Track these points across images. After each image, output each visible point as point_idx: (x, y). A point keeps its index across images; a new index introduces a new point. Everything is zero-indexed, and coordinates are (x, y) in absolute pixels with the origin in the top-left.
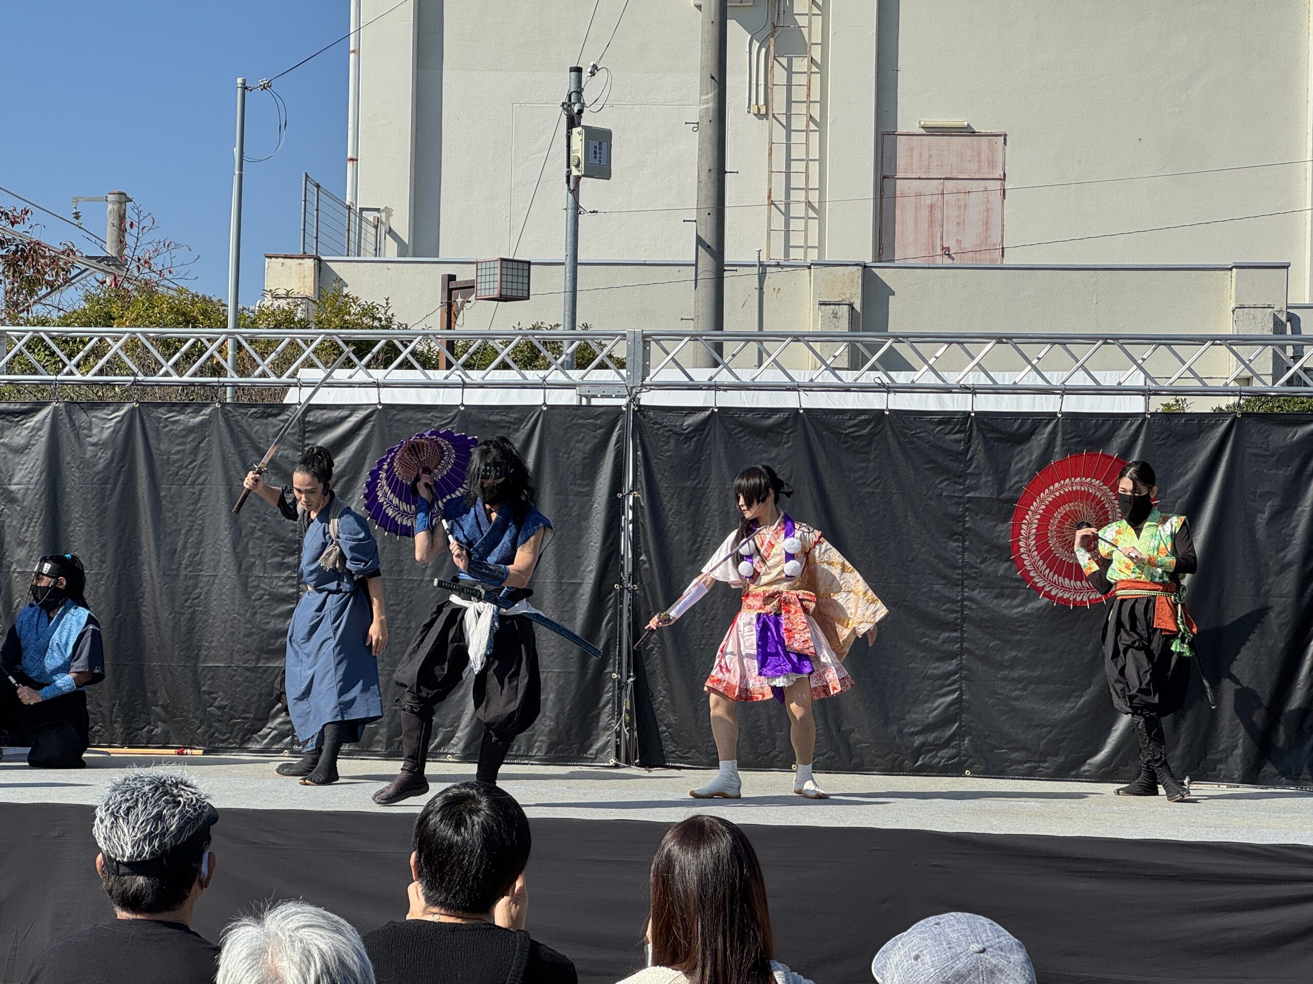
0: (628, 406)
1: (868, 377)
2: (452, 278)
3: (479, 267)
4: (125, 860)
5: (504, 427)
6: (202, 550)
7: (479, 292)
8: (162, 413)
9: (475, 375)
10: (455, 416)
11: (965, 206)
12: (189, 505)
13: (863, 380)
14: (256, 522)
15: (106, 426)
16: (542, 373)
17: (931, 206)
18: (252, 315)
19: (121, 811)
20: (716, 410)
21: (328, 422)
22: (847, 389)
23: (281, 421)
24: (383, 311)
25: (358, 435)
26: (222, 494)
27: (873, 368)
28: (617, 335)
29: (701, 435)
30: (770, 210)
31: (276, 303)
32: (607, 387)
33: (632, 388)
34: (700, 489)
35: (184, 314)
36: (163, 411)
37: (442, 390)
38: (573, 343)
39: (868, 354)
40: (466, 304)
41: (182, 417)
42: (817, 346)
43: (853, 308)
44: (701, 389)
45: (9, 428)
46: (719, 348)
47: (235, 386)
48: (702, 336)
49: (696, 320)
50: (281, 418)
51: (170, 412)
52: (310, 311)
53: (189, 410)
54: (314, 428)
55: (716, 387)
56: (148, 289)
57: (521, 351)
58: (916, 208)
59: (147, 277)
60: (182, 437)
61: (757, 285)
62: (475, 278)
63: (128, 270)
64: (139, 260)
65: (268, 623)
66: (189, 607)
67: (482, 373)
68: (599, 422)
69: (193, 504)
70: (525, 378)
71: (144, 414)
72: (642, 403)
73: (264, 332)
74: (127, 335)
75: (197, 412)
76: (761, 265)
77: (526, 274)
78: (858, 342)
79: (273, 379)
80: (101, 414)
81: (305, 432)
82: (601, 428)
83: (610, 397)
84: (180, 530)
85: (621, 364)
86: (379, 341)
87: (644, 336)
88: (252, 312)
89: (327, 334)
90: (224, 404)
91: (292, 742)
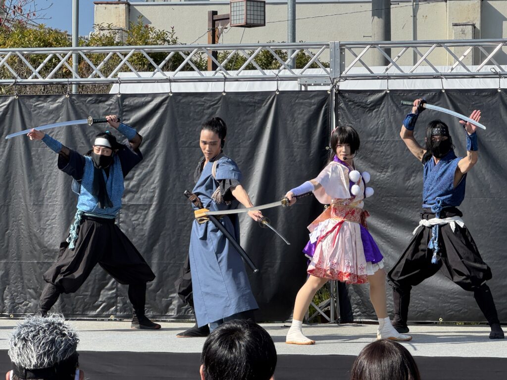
0: (331, 91)
1: (484, 68)
2: (215, 13)
3: (232, 6)
4: (32, 367)
5: (251, 106)
6: (57, 188)
7: (232, 22)
8: (33, 102)
9: (232, 74)
10: (219, 100)
12: (49, 160)
13: (483, 71)
16: (276, 71)
18: (87, 41)
19: (30, 337)
20: (388, 92)
21: (138, 104)
22: (473, 76)
23: (108, 105)
24: (170, 36)
25: (157, 112)
27: (490, 63)
28: (323, 45)
29: (379, 107)
31: (102, 33)
32: (318, 79)
33: (334, 79)
34: (378, 142)
35: (44, 41)
36: (33, 101)
37: (211, 83)
38: (294, 51)
39: (486, 53)
40: (225, 30)
41: (45, 104)
42: (452, 49)
43: (475, 27)
44: (378, 79)
46: (388, 51)
47: (78, 84)
48: (378, 44)
49: (373, 37)
50: (107, 103)
51: (38, 101)
52: (124, 37)
53: (50, 99)
54: (129, 109)
55: (388, 77)
56: (21, 27)
57: (260, 60)
59: (20, 18)
60: (45, 117)
61: (412, 14)
62: (229, 13)
63: (8, 14)
64: (15, 7)
66: (49, 225)
67: (236, 72)
68: (313, 101)
69: (52, 159)
70: (265, 74)
71: (21, 103)
72: (340, 88)
73: (96, 49)
74: (10, 53)
75: (54, 100)
76: (414, 1)
77: (263, 9)
78: (479, 46)
79: (103, 78)
81: (123, 112)
82: (314, 105)
83: (320, 85)
84: (43, 176)
85: (326, 66)
86: (169, 53)
87: (341, 45)
88: (87, 39)
89: (136, 49)
90: (71, 95)
91: (116, 310)
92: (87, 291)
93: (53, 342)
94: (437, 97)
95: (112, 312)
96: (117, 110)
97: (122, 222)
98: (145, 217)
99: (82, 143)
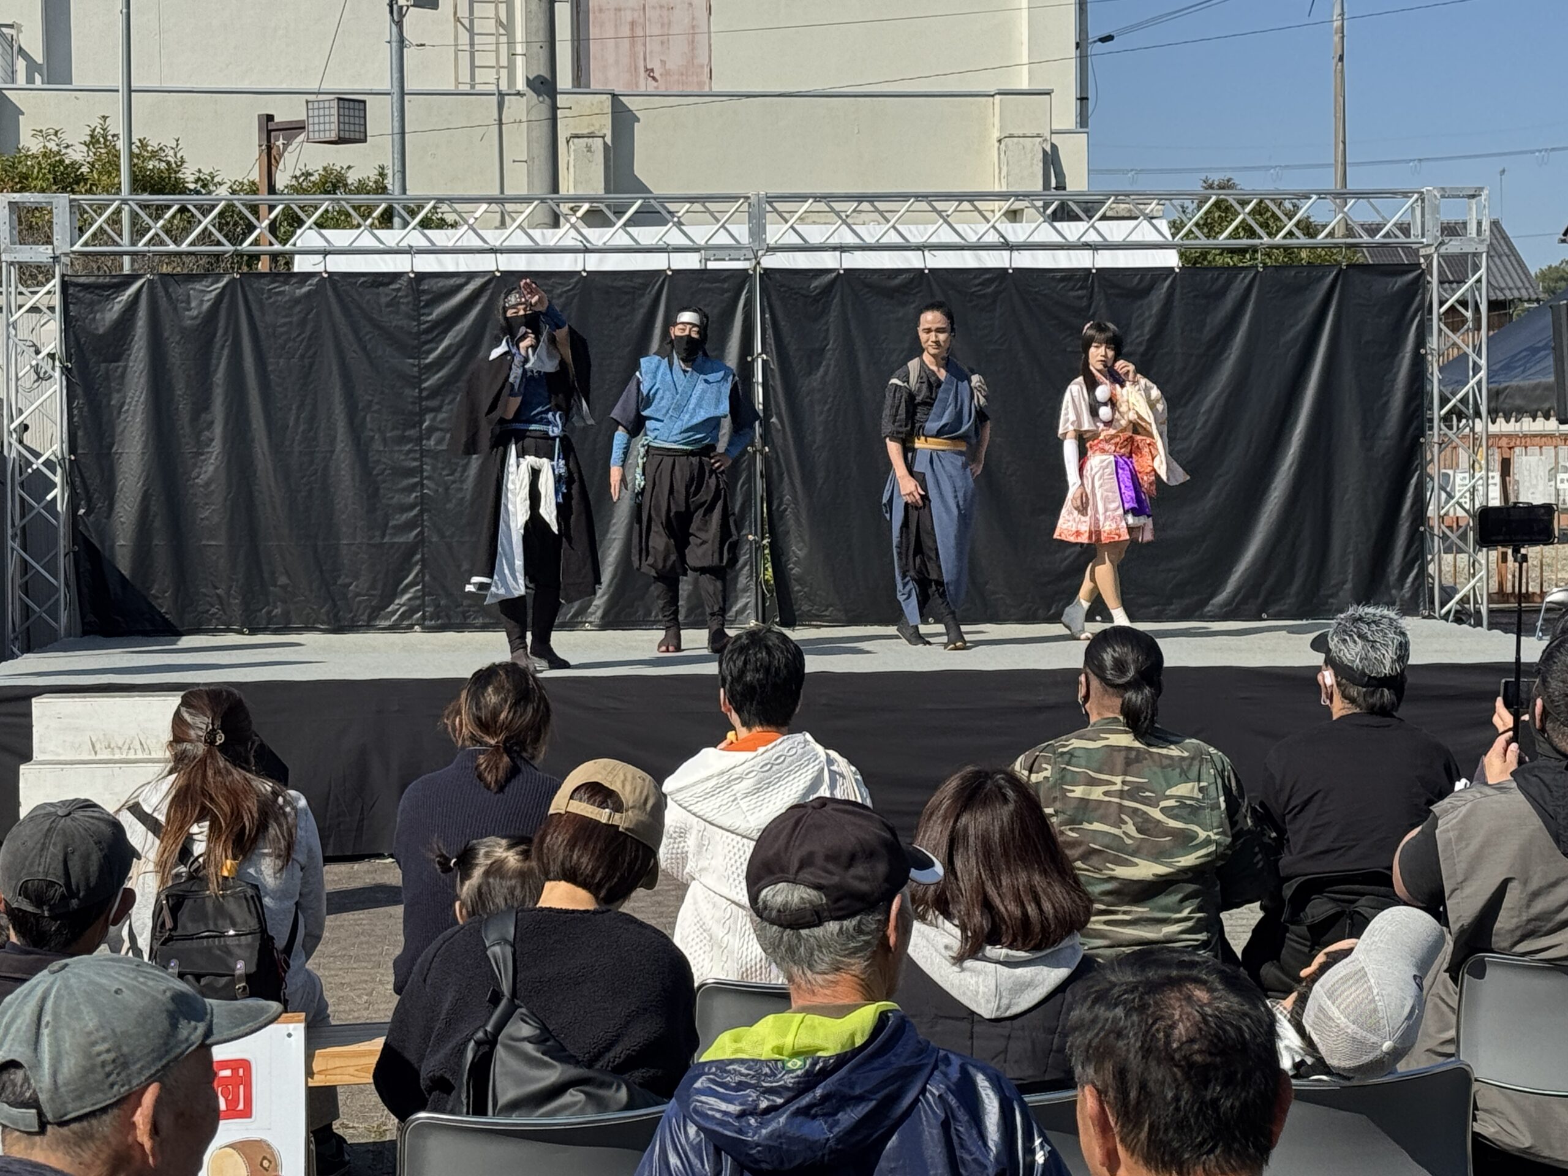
0: (755, 270)
5: (627, 293)
8: (265, 285)
10: (578, 282)
14: (373, 395)
15: (206, 299)
20: (841, 272)
21: (444, 290)
22: (972, 248)
23: (394, 290)
25: (479, 300)
26: (335, 368)
28: (738, 198)
29: (829, 296)
32: (732, 250)
33: (758, 251)
36: (266, 282)
41: (285, 289)
44: (818, 250)
45: (100, 302)
50: (392, 286)
51: (273, 282)
53: (294, 281)
54: (430, 297)
55: (842, 248)
60: (288, 309)
65: (392, 498)
66: (305, 485)
67: (608, 233)
68: (725, 286)
69: (304, 378)
71: (245, 285)
72: (768, 266)
80: (197, 287)
81: (420, 301)
82: (727, 292)
83: (737, 260)
84: (291, 405)
91: (423, 618)
92: (375, 589)
94: (915, 281)
95: (418, 619)
96: (409, 299)
97: (427, 478)
98: (464, 471)
99: (354, 351)
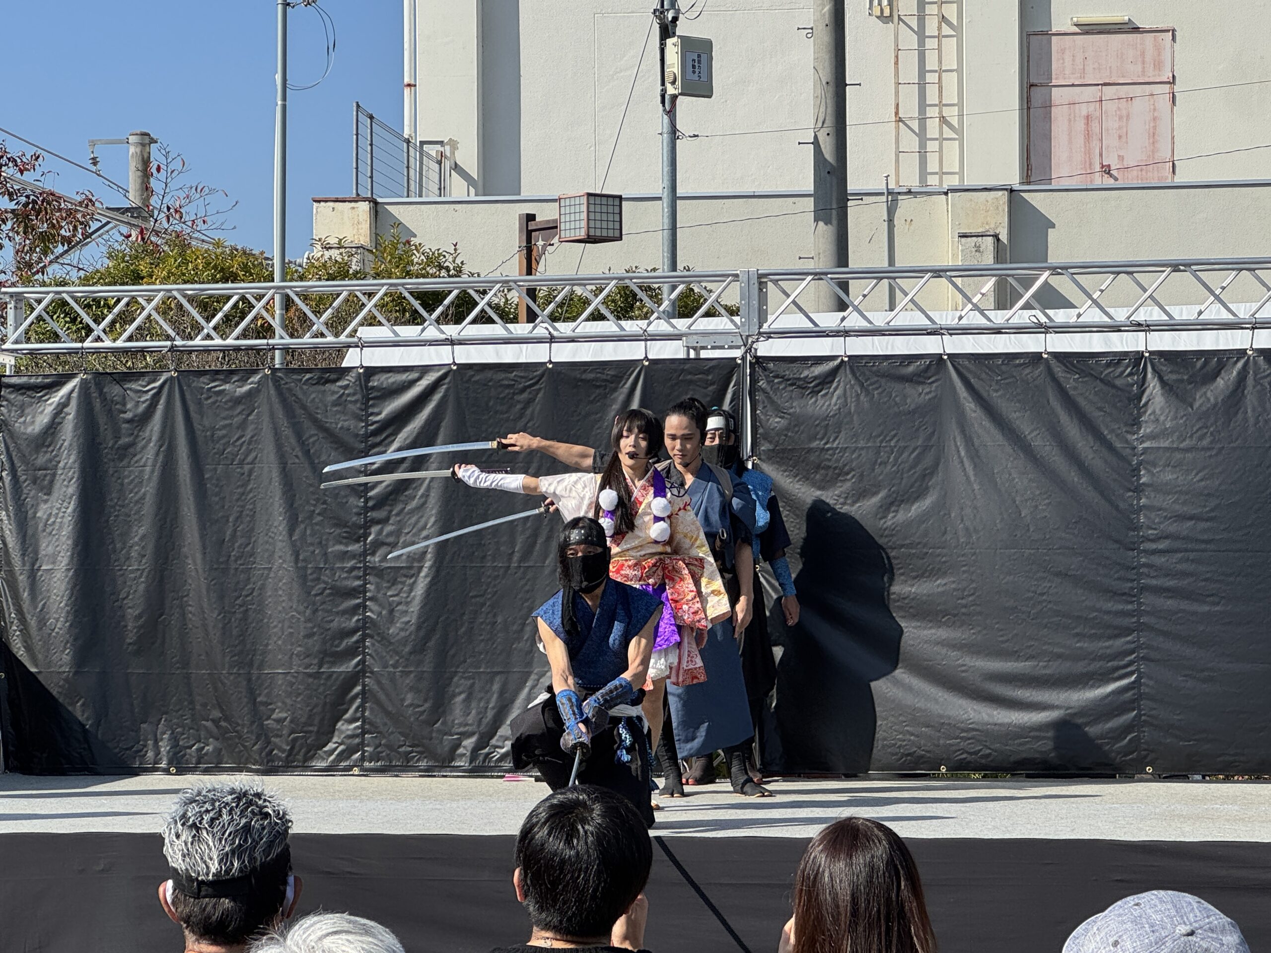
0: (743, 358)
1: (1020, 316)
2: (531, 218)
3: (562, 204)
4: (210, 877)
6: (253, 539)
7: (563, 233)
8: (205, 383)
9: (564, 328)
10: (542, 375)
11: (1128, 116)
12: (237, 488)
13: (1015, 321)
14: (315, 506)
15: (142, 399)
16: (643, 323)
17: (1088, 117)
18: (300, 269)
19: (204, 822)
20: (846, 359)
21: (395, 386)
22: (998, 331)
23: (341, 387)
24: (451, 260)
25: (430, 400)
26: (275, 474)
27: (1027, 306)
28: (728, 276)
29: (830, 388)
30: (898, 128)
31: (327, 254)
32: (718, 337)
33: (748, 336)
34: (828, 449)
35: (222, 270)
36: (205, 381)
37: (525, 345)
38: (674, 288)
39: (1020, 289)
40: (549, 248)
41: (227, 387)
42: (958, 281)
43: (998, 240)
44: (828, 336)
45: (31, 404)
46: (844, 286)
47: (286, 350)
48: (826, 274)
49: (816, 259)
50: (340, 383)
51: (214, 381)
52: (366, 262)
53: (235, 378)
54: (379, 394)
55: (846, 333)
56: (181, 244)
57: (613, 301)
58: (1070, 120)
59: (178, 228)
60: (227, 409)
61: (886, 217)
62: (557, 217)
63: (156, 221)
64: (169, 209)
65: (332, 621)
66: (241, 606)
67: (572, 325)
68: (710, 377)
69: (242, 486)
70: (622, 329)
72: (759, 354)
73: (317, 286)
74: (162, 293)
75: (244, 380)
76: (890, 193)
77: (617, 210)
78: (1009, 276)
79: (330, 339)
80: (134, 386)
81: (369, 399)
82: (712, 384)
83: (722, 348)
84: (228, 517)
85: (732, 312)
86: (450, 292)
87: (760, 276)
88: (300, 266)
89: (391, 285)
90: (274, 370)
91: (363, 759)
92: (311, 725)
93: (247, 828)
94: (933, 368)
95: (356, 761)
96: (358, 396)
97: (371, 599)
98: (411, 590)
99: (297, 456)
